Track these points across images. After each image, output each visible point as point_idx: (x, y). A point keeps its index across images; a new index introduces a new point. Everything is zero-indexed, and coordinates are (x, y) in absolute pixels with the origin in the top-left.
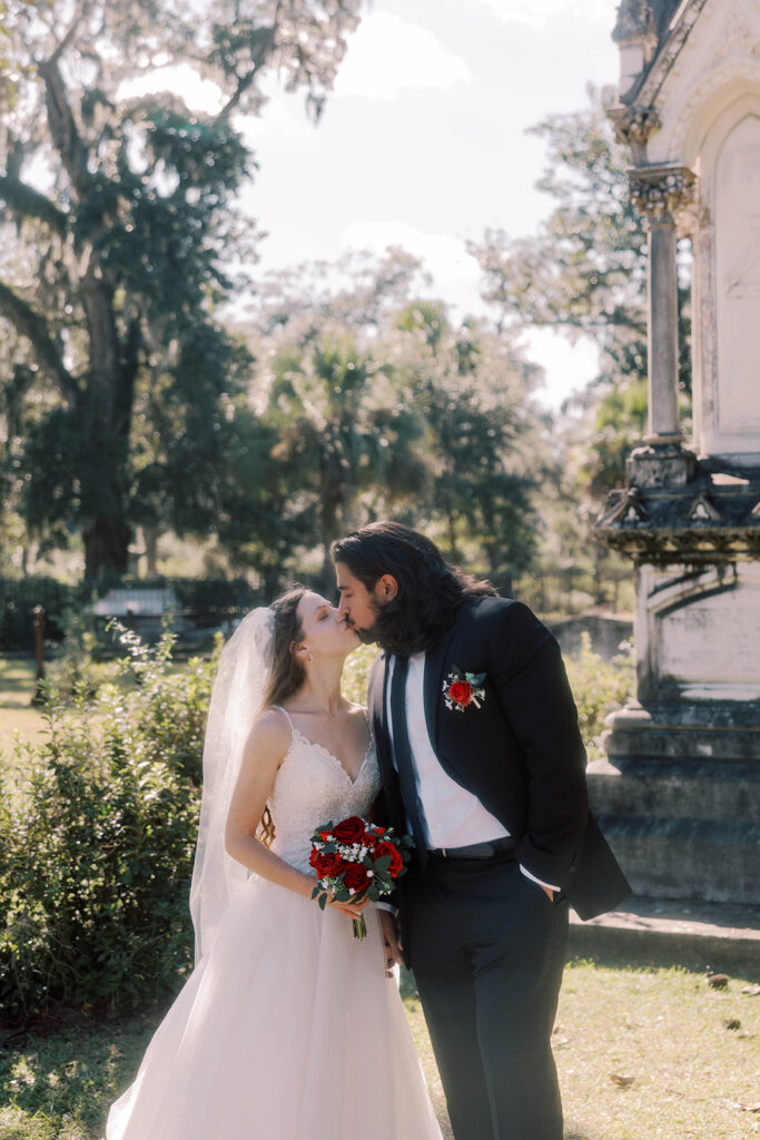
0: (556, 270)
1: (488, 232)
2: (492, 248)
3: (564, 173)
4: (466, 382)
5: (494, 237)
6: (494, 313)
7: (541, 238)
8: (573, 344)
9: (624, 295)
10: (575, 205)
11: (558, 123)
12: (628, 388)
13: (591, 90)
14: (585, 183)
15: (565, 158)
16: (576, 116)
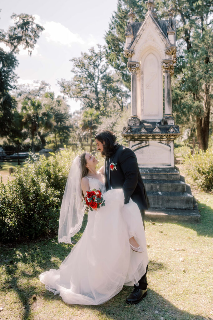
0: (74, 87)
1: (62, 79)
2: (63, 82)
3: (77, 69)
4: (59, 108)
5: (63, 80)
6: (62, 95)
7: (72, 81)
8: (77, 102)
9: (87, 92)
10: (79, 75)
11: (76, 59)
12: (89, 110)
13: (82, 54)
14: (80, 71)
15: (77, 66)
16: (79, 58)
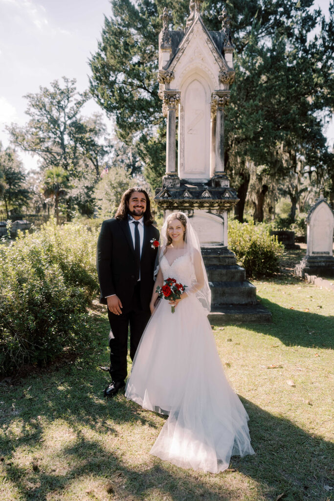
0: (29, 136)
1: (12, 124)
2: (13, 128)
3: (33, 110)
4: (10, 164)
5: (14, 125)
6: (13, 146)
7: (26, 127)
8: (33, 157)
9: (49, 144)
10: (36, 119)
11: (32, 96)
12: (53, 169)
13: (41, 88)
14: (39, 113)
15: (33, 106)
16: (37, 95)
